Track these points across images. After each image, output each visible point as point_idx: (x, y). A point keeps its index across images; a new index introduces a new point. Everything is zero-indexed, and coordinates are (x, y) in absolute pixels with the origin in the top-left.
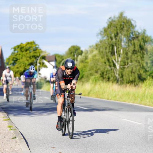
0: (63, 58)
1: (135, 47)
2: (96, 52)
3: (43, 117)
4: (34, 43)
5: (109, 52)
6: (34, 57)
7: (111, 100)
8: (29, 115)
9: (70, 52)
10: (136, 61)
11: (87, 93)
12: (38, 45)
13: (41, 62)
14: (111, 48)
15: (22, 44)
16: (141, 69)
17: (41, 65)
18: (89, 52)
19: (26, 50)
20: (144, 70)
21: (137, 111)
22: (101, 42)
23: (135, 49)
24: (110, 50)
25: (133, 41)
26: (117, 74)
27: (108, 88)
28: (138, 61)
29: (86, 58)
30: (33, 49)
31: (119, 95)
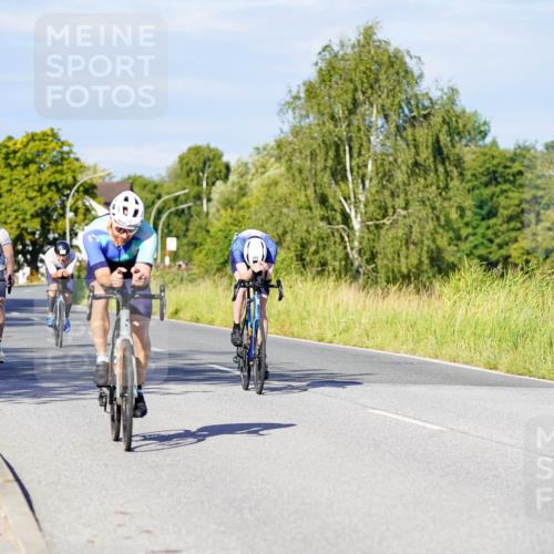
0: (157, 191)
1: (417, 154)
2: (276, 170)
3: (84, 402)
4: (54, 136)
5: (324, 169)
6: (53, 188)
7: (331, 342)
8: (34, 396)
9: (185, 168)
10: (423, 202)
12: (70, 145)
13: (80, 204)
14: (332, 154)
15: (10, 138)
16: (441, 230)
17: (81, 217)
18: (253, 171)
19: (26, 164)
20: (451, 234)
21: (424, 383)
22: (296, 132)
23: (420, 159)
24: (330, 163)
25: (409, 131)
26: (352, 249)
27: (322, 300)
28: (428, 203)
29: (243, 192)
30: (49, 159)
31: (360, 324)
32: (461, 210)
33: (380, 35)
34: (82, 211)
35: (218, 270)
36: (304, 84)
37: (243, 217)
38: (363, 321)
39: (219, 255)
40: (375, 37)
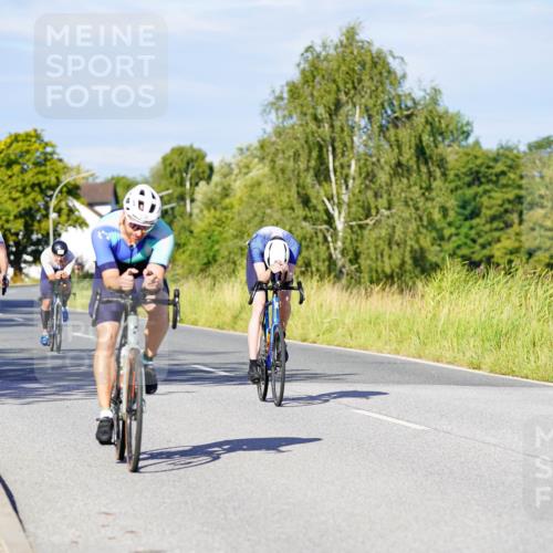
1: (400, 154)
2: (259, 170)
3: (68, 403)
4: (38, 137)
5: (307, 170)
6: (37, 189)
7: (315, 342)
8: (19, 397)
9: (169, 169)
10: (406, 204)
11: (228, 318)
12: (53, 146)
13: (63, 204)
14: (315, 154)
16: (424, 231)
17: (64, 218)
18: (236, 171)
19: (9, 165)
20: (434, 234)
21: (408, 383)
22: (279, 133)
23: (404, 160)
24: (313, 163)
25: (392, 132)
26: (335, 249)
28: (411, 203)
29: (226, 192)
30: (33, 160)
31: (344, 324)
32: (444, 211)
33: (362, 36)
34: (65, 211)
35: (202, 270)
36: (288, 84)
37: (227, 217)
38: (347, 321)
39: (202, 255)
40: (357, 38)
